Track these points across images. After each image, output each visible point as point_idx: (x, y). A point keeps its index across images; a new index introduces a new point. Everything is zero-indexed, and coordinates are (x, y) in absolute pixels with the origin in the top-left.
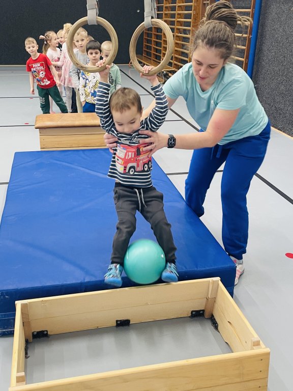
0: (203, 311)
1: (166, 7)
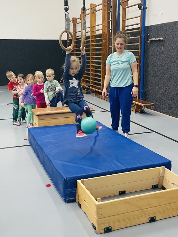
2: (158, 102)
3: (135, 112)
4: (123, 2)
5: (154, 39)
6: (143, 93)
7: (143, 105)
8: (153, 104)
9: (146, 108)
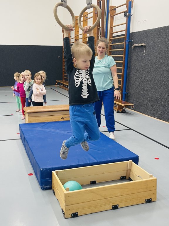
0: (125, 176)
2: (138, 103)
3: (117, 111)
4: (111, 10)
5: (137, 45)
6: (125, 95)
7: (124, 105)
8: (133, 104)
9: (127, 108)
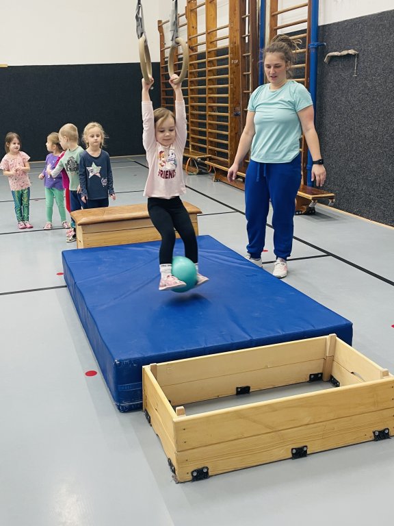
0: (322, 374)
1: (191, 82)
5: (336, 54)
